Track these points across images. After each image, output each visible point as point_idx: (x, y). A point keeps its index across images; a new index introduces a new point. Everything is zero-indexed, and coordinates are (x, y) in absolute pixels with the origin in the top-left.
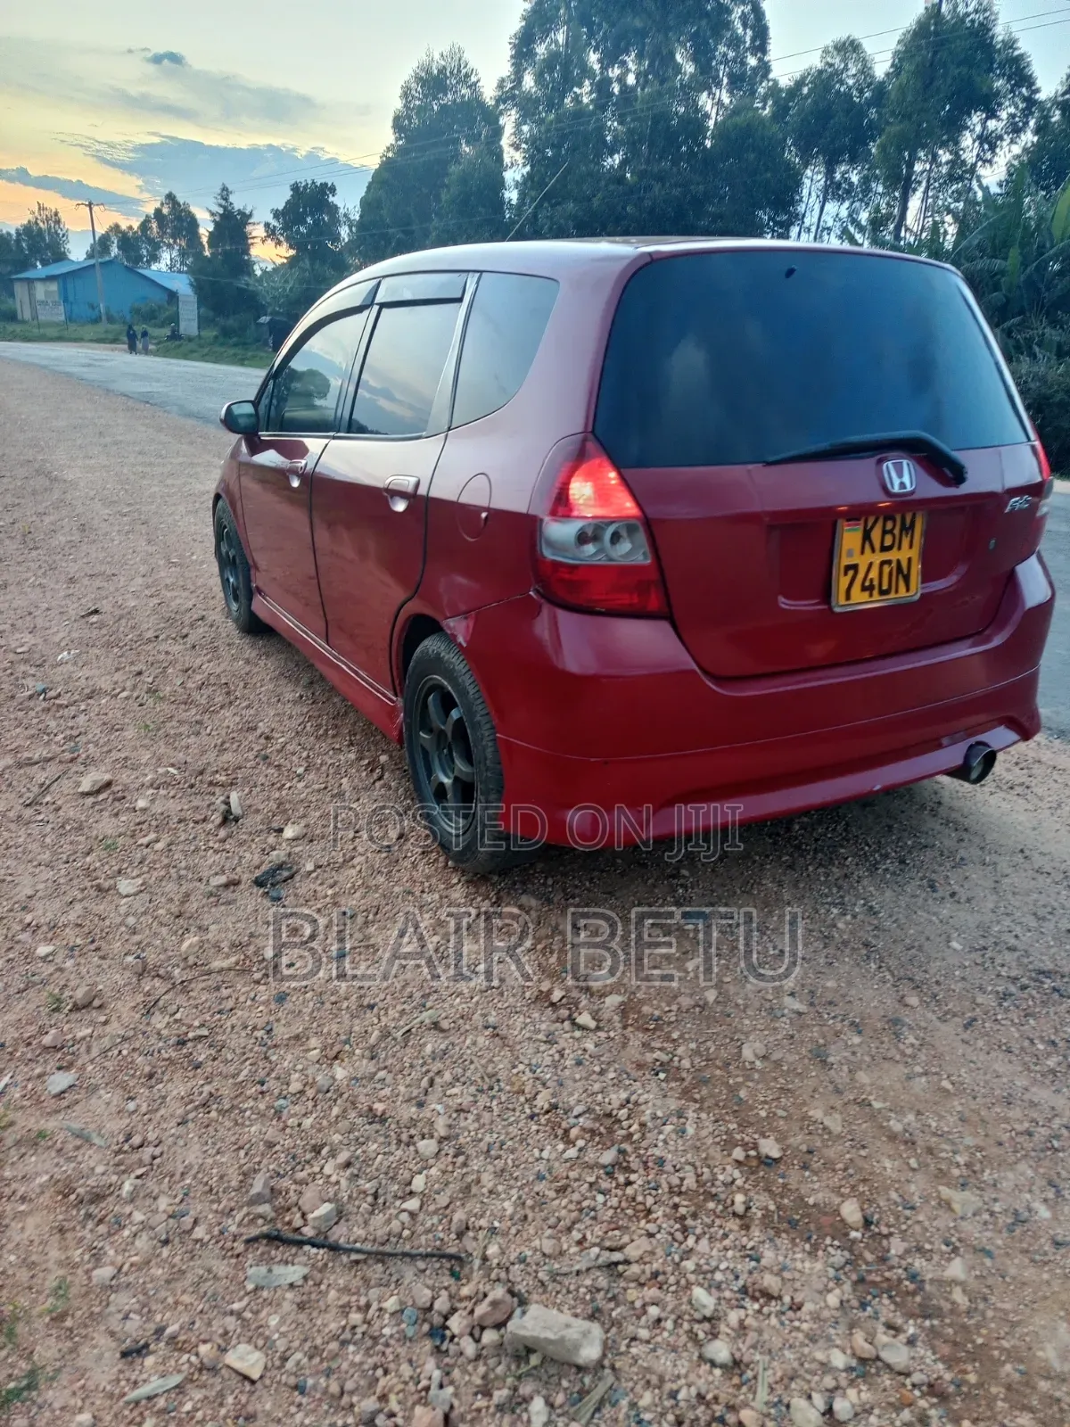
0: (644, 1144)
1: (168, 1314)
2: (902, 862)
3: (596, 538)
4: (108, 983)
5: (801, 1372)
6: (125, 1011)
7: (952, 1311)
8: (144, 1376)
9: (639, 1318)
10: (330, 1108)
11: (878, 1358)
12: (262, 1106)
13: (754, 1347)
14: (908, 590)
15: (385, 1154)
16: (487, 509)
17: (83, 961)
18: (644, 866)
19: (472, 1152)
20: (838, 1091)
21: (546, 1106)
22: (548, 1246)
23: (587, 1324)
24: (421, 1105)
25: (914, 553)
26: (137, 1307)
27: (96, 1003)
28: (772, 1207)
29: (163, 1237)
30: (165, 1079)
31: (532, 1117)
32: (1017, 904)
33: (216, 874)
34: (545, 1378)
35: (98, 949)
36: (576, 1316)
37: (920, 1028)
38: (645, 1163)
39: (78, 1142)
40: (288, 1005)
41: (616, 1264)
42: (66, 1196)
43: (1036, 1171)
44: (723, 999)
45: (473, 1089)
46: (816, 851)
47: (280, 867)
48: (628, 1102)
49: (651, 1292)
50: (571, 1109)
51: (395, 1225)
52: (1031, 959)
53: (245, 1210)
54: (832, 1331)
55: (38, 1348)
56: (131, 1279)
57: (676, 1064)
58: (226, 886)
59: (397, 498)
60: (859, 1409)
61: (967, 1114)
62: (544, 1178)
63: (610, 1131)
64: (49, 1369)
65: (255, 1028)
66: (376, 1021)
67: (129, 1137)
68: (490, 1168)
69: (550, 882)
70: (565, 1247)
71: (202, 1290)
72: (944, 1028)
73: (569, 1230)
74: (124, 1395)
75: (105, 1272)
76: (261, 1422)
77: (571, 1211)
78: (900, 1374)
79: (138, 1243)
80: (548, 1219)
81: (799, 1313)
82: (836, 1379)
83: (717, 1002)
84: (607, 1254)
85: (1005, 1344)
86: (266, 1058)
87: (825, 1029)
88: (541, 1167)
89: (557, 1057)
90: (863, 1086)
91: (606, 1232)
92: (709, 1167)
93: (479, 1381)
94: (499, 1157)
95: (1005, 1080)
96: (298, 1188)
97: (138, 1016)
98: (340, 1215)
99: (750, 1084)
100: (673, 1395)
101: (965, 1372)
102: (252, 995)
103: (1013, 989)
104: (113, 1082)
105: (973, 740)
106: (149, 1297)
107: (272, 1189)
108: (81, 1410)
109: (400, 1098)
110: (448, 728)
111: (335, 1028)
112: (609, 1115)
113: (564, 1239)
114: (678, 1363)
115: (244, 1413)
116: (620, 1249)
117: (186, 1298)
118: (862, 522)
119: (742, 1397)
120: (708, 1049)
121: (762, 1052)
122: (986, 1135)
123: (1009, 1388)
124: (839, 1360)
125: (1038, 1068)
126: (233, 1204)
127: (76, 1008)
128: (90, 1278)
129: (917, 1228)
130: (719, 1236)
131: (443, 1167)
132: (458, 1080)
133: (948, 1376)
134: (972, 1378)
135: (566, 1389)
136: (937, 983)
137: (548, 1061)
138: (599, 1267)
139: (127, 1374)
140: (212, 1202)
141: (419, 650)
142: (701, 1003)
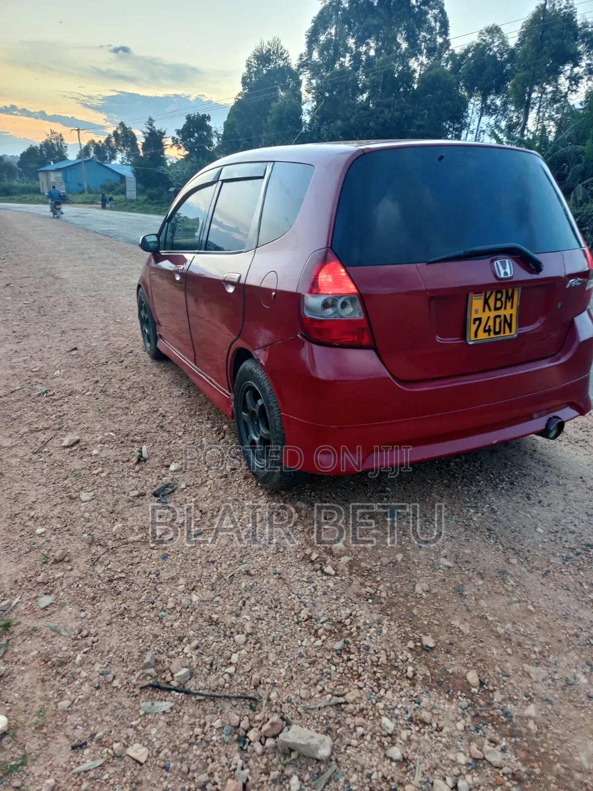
0: (359, 638)
1: (98, 727)
2: (512, 484)
3: (333, 305)
4: (73, 548)
5: (440, 765)
6: (81, 563)
7: (527, 734)
8: (84, 760)
9: (352, 734)
10: (189, 617)
11: (484, 758)
12: (152, 616)
13: (415, 751)
14: (511, 331)
15: (217, 642)
16: (276, 291)
17: (60, 536)
18: (366, 485)
19: (264, 642)
20: (469, 611)
21: (306, 617)
22: (303, 693)
23: (322, 737)
24: (238, 616)
25: (514, 311)
26: (81, 722)
27: (67, 559)
28: (428, 674)
29: (97, 685)
30: (102, 600)
31: (298, 623)
32: (576, 507)
33: (133, 490)
34: (299, 765)
35: (68, 530)
36: (318, 732)
37: (517, 576)
38: (359, 649)
39: (54, 634)
40: (168, 561)
41: (340, 704)
42: (46, 662)
43: (580, 656)
44: (406, 559)
45: (266, 607)
46: (463, 478)
47: (167, 486)
48: (351, 615)
49: (359, 720)
50: (319, 619)
51: (221, 681)
52: (583, 538)
53: (141, 671)
54: (459, 743)
55: (28, 743)
56: (79, 707)
57: (378, 595)
58: (138, 496)
59: (229, 285)
60: (472, 787)
61: (542, 624)
62: (303, 656)
63: (340, 631)
64: (33, 754)
65: (150, 573)
66: (215, 570)
67: (80, 631)
68: (274, 650)
69: (313, 494)
70: (313, 694)
71: (116, 714)
72: (531, 576)
73: (315, 685)
74: (72, 769)
75: (65, 704)
76: (144, 786)
77: (316, 674)
78: (496, 767)
79: (83, 688)
80: (304, 679)
81: (441, 733)
82: (460, 769)
83: (402, 560)
84: (335, 698)
85: (557, 752)
86: (156, 589)
87: (463, 576)
88: (301, 650)
89: (313, 590)
90: (483, 608)
91: (336, 687)
92: (394, 651)
93: (263, 767)
94: (279, 645)
95: (564, 606)
96: (170, 660)
97: (88, 566)
98: (192, 675)
99: (419, 606)
100: (369, 776)
101: (534, 767)
102: (150, 555)
103: (572, 555)
104: (73, 602)
105: (551, 415)
106: (88, 717)
107: (156, 660)
108: (49, 777)
109: (227, 612)
110: (256, 410)
111: (193, 573)
112: (340, 622)
113: (312, 690)
114: (373, 759)
115: (136, 781)
116: (343, 696)
117: (108, 718)
118: (483, 294)
119: (407, 778)
120: (396, 587)
121: (427, 588)
122: (552, 636)
123: (558, 777)
124: (462, 759)
125: (583, 599)
126: (134, 668)
127: (56, 562)
128: (57, 707)
129: (510, 687)
130: (398, 690)
131: (248, 650)
132: (258, 602)
133: (523, 769)
134: (537, 771)
135: (310, 772)
136: (528, 551)
137: (308, 592)
138: (331, 706)
139: (74, 758)
140: (123, 667)
141: (241, 368)
142: (394, 561)
